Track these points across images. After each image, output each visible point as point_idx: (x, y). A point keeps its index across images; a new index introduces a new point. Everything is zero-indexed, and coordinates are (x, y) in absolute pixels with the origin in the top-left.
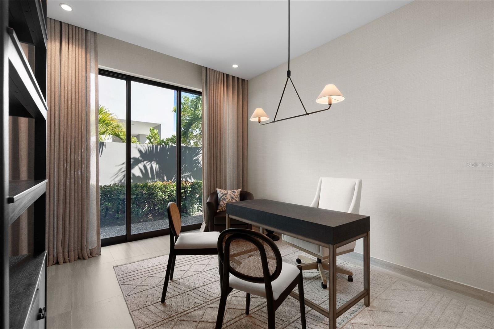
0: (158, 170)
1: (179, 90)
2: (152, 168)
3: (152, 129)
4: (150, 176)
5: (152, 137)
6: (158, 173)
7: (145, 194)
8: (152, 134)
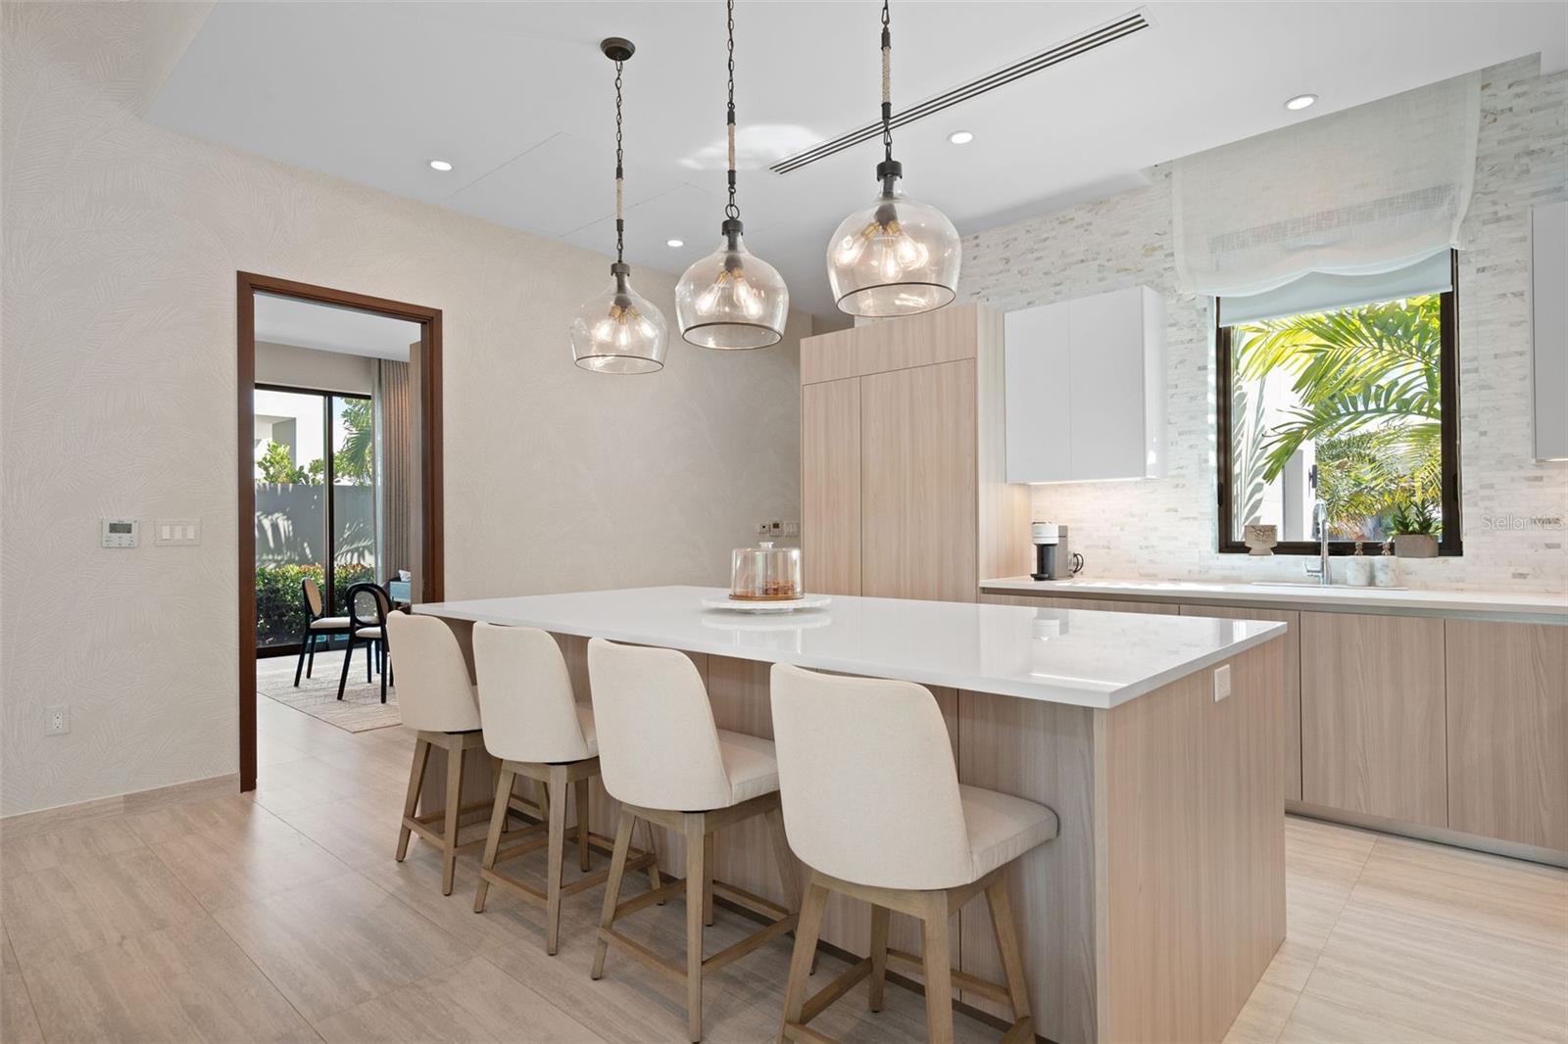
0: (291, 534)
1: (329, 395)
2: (275, 527)
3: (274, 446)
4: (272, 544)
5: (272, 464)
6: (292, 539)
7: (260, 590)
8: (272, 457)
